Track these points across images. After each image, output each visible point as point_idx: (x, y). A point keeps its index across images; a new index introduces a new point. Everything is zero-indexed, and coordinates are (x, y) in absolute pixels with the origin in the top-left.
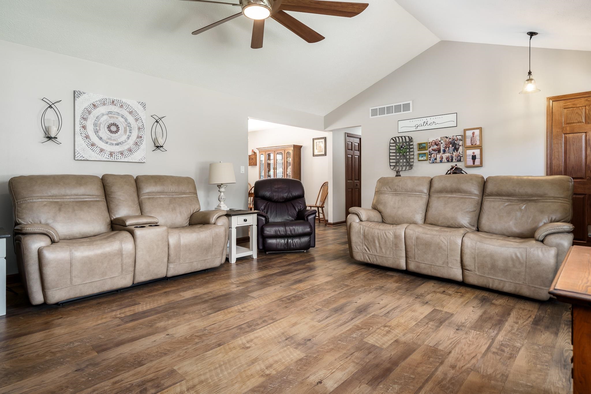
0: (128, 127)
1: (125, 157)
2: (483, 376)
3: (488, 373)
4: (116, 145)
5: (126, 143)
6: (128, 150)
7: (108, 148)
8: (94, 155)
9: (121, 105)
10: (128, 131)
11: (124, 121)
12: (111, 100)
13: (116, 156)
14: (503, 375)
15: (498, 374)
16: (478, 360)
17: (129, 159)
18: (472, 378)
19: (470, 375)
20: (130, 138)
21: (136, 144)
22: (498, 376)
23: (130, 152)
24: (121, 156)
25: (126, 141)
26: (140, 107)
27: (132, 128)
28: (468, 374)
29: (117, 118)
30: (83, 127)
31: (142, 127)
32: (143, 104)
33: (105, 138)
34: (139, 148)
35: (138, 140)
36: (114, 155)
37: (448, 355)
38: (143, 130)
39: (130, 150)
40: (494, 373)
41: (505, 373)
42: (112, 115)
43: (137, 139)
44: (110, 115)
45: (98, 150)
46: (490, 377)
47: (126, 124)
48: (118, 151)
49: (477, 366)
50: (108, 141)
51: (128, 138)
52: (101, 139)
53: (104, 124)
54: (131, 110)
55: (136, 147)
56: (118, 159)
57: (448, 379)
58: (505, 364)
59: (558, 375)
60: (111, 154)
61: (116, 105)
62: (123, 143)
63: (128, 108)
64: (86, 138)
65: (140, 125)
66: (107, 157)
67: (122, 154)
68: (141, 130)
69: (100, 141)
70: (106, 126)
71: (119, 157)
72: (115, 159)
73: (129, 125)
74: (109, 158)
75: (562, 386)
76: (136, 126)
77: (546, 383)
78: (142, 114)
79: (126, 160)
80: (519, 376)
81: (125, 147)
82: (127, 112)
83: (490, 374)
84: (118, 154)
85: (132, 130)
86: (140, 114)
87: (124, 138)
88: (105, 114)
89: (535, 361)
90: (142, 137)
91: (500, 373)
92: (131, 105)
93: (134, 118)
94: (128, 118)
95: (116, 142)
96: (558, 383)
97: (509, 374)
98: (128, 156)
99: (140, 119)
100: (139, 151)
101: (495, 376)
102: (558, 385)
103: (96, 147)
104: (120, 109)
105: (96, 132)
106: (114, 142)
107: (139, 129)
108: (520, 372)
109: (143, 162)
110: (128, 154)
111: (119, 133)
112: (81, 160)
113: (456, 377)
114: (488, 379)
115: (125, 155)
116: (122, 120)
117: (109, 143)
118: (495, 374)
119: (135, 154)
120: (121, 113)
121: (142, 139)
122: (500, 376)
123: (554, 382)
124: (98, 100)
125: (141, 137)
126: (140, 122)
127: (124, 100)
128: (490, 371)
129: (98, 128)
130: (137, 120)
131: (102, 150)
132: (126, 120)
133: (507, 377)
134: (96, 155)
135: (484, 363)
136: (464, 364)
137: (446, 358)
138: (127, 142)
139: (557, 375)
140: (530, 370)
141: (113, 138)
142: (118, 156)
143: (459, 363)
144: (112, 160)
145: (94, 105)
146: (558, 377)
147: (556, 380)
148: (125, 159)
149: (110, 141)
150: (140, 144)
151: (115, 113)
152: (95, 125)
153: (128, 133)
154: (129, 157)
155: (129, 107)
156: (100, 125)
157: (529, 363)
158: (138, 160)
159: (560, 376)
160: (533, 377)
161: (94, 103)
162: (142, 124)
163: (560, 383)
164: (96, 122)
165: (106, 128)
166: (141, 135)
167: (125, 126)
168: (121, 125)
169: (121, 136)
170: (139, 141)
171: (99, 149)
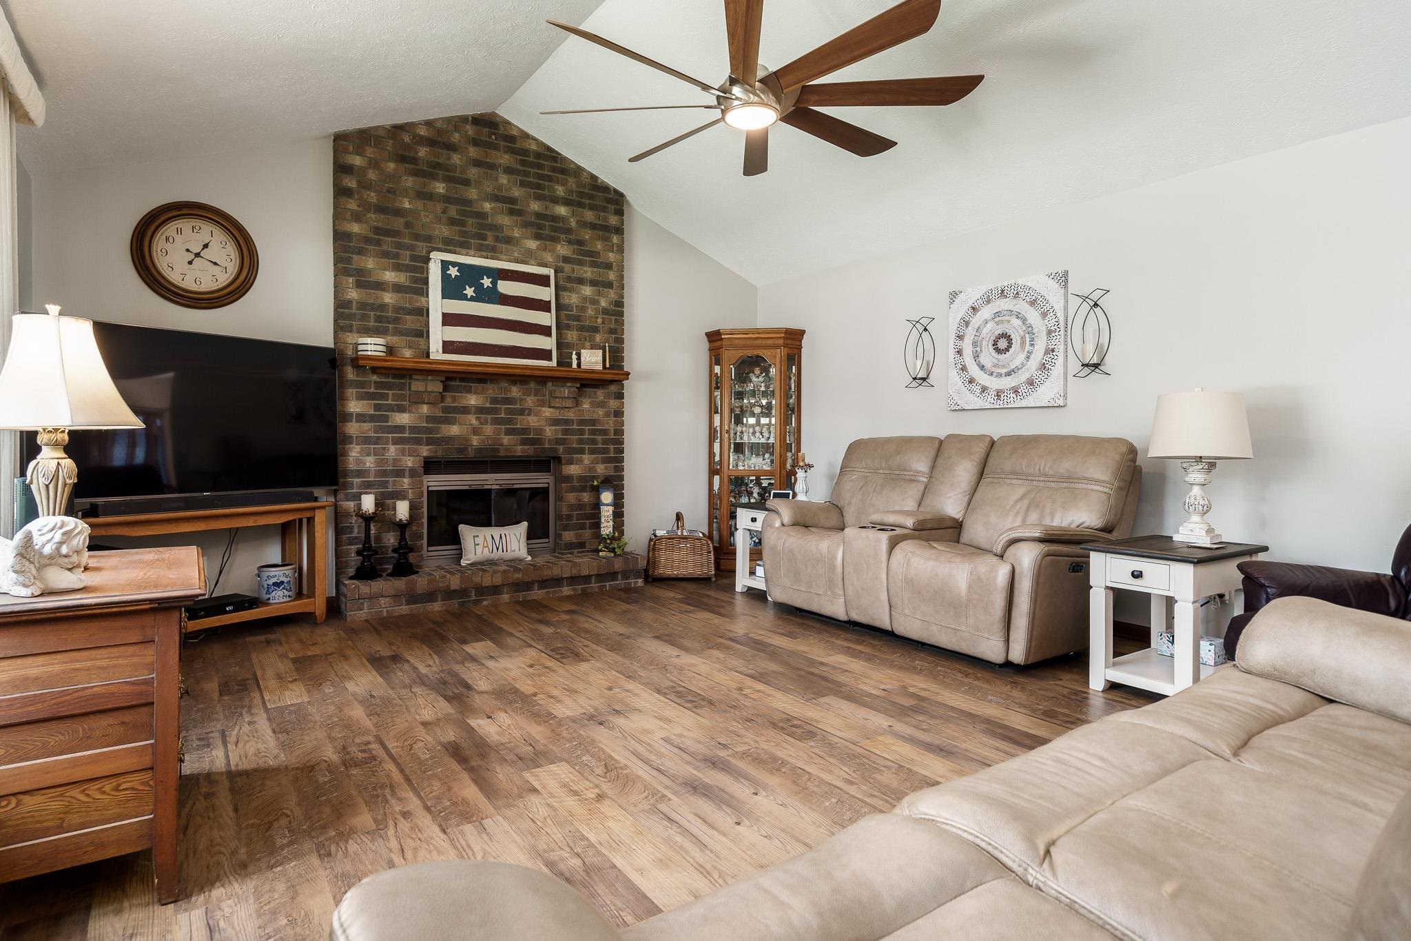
0: (1027, 335)
1: (1022, 398)
2: (353, 831)
3: (351, 841)
4: (1006, 376)
5: (1023, 369)
6: (1028, 383)
7: (994, 384)
8: (973, 401)
9: (1015, 292)
10: (1028, 343)
11: (1021, 323)
12: (1000, 289)
13: (1005, 397)
14: (329, 854)
15: (337, 851)
16: (391, 850)
17: (1029, 402)
18: (364, 819)
19: (372, 820)
20: (1032, 357)
21: (1043, 367)
22: (333, 848)
23: (1032, 387)
24: (1015, 397)
25: (1023, 365)
26: (1053, 284)
27: (1036, 335)
28: (375, 820)
29: (1009, 321)
30: (958, 352)
31: (1056, 327)
32: (1057, 275)
33: (988, 365)
34: (1049, 374)
35: (1047, 359)
36: (1002, 396)
37: (440, 826)
38: (1057, 334)
39: (1031, 382)
40: (343, 848)
41: (329, 862)
42: (1000, 318)
43: (1044, 355)
44: (997, 319)
45: (978, 390)
46: (344, 836)
47: (1024, 329)
48: (1009, 387)
49: (380, 840)
50: (993, 369)
51: (1028, 357)
52: (982, 367)
53: (987, 339)
54: (1034, 298)
55: (1044, 375)
56: (1009, 404)
57: (389, 797)
58: (344, 879)
59: (238, 929)
60: (998, 394)
61: (1008, 296)
62: (1019, 369)
63: (1029, 294)
64: (962, 370)
65: (1052, 322)
66: (992, 401)
67: (1016, 391)
68: (1053, 334)
69: (982, 373)
70: (990, 341)
71: (1012, 399)
72: (1005, 403)
73: (1030, 330)
74: (995, 402)
75: (223, 905)
76: (1044, 329)
77: (253, 890)
78: (1055, 298)
79: (1024, 403)
80: (304, 872)
81: (1022, 377)
82: (1026, 304)
83: (347, 842)
84: (1009, 393)
85: (1036, 339)
86: (1051, 301)
87: (1021, 358)
88: (990, 320)
89: (298, 930)
90: (1056, 350)
91: (336, 855)
92: (1034, 287)
93: (1040, 312)
94: (1028, 316)
95: (1006, 370)
96: (231, 907)
97: (322, 863)
98: (1028, 394)
99: (1051, 310)
100: (1048, 383)
101: (338, 844)
102: (230, 902)
103: (975, 385)
104: (1015, 301)
105: (976, 356)
106: (1004, 371)
107: (1049, 332)
108: (308, 880)
109: (1056, 405)
110: (1026, 391)
111: (1011, 350)
112: (955, 410)
113: (384, 806)
114: (342, 832)
115: (1021, 394)
116: (1016, 322)
117: (995, 374)
118: (341, 848)
119: (1041, 390)
120: (1015, 309)
121: (1054, 354)
122: (330, 850)
123: (240, 903)
124: (978, 297)
125: (1053, 351)
126: (1051, 318)
127: (1021, 282)
128: (353, 846)
129: (978, 349)
130: (1044, 315)
131: (984, 389)
132: (1024, 320)
133: (320, 856)
134: (976, 399)
135: (376, 853)
136: (398, 829)
137: (434, 819)
138: (1026, 367)
139: (239, 925)
140: (293, 898)
141: (1001, 364)
142: (1009, 396)
143: (407, 825)
144: (1000, 407)
145: (974, 309)
146: (236, 924)
147: (237, 911)
148: (1023, 401)
149: (996, 370)
150: (1050, 367)
151: (1006, 312)
152: (975, 344)
153: (1028, 348)
154: (1030, 398)
155: (1031, 291)
156: (981, 341)
157: (306, 914)
158: (1047, 401)
159: (234, 928)
160: (281, 886)
161: (973, 305)
162: (1056, 320)
163: (227, 911)
164: (976, 338)
165: (990, 346)
166: (1053, 347)
167: (1022, 333)
168: (1016, 333)
169: (1016, 357)
170: (1050, 360)
171: (979, 387)
